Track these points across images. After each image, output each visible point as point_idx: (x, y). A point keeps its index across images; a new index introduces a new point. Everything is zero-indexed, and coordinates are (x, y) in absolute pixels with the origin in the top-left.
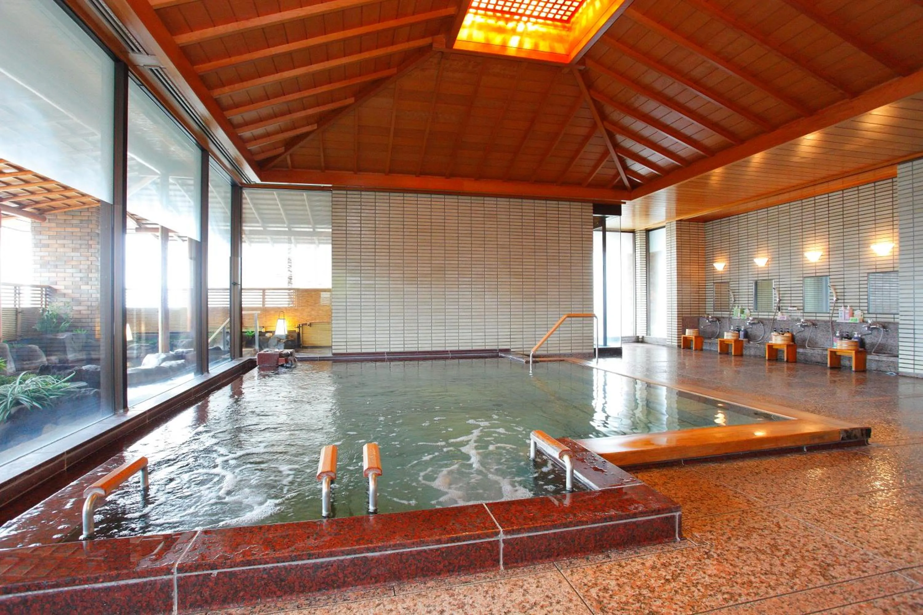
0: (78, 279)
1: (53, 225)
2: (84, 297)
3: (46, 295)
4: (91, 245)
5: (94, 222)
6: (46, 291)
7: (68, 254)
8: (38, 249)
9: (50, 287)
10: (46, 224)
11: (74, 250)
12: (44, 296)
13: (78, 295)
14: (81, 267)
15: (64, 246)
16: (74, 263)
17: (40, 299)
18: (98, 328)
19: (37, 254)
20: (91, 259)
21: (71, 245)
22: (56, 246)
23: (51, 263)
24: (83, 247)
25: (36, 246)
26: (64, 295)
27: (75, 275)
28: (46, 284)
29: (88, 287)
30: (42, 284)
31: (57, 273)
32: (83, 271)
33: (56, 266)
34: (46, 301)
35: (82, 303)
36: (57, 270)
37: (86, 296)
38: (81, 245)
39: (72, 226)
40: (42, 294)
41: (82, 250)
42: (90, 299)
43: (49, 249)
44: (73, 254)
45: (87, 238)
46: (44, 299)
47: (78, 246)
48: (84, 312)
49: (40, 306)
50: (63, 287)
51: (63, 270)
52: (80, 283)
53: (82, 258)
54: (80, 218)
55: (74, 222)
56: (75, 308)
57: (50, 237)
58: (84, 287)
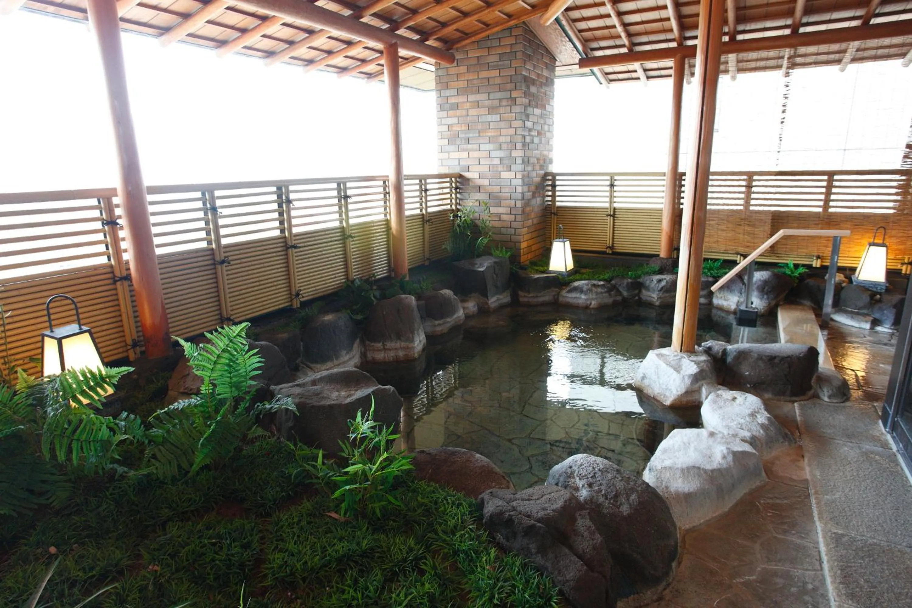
0: (497, 161)
1: (463, 69)
2: (506, 192)
3: (456, 188)
4: (515, 99)
5: (519, 55)
6: (457, 182)
7: (483, 119)
8: (445, 114)
9: (461, 176)
10: (453, 69)
11: (492, 110)
12: (454, 191)
13: (497, 189)
14: (502, 139)
15: (477, 104)
16: (490, 133)
17: (448, 196)
18: (524, 245)
19: (444, 121)
20: (516, 124)
21: (487, 103)
22: (468, 105)
23: (461, 135)
24: (504, 103)
25: (442, 108)
26: (479, 188)
27: (493, 154)
28: (456, 170)
29: (511, 175)
30: (451, 172)
31: (468, 151)
32: (504, 146)
33: (468, 140)
34: (457, 198)
35: (503, 203)
36: (470, 146)
37: (507, 190)
38: (500, 100)
39: (489, 67)
40: (451, 188)
41: (502, 110)
42: (513, 195)
43: (458, 112)
44: (489, 118)
45: (510, 86)
46: (453, 196)
47: (496, 103)
48: (504, 217)
49: (448, 207)
50: (476, 176)
51: (476, 147)
52: (500, 168)
53: (502, 125)
54: (500, 51)
55: (493, 59)
56: (493, 210)
57: (461, 92)
58: (505, 175)
